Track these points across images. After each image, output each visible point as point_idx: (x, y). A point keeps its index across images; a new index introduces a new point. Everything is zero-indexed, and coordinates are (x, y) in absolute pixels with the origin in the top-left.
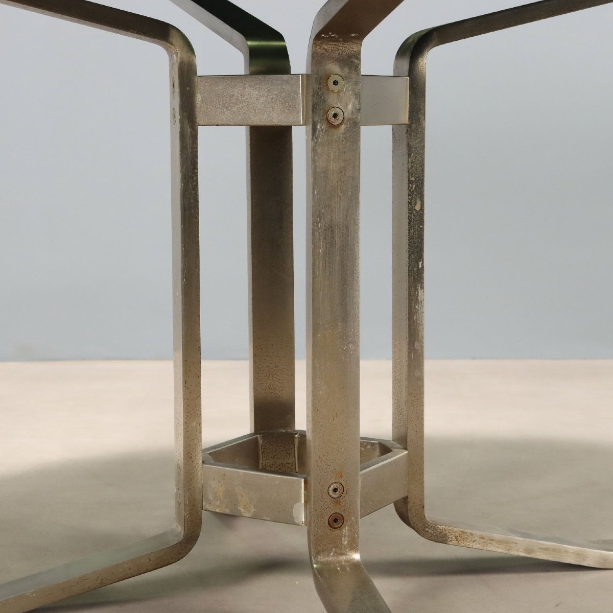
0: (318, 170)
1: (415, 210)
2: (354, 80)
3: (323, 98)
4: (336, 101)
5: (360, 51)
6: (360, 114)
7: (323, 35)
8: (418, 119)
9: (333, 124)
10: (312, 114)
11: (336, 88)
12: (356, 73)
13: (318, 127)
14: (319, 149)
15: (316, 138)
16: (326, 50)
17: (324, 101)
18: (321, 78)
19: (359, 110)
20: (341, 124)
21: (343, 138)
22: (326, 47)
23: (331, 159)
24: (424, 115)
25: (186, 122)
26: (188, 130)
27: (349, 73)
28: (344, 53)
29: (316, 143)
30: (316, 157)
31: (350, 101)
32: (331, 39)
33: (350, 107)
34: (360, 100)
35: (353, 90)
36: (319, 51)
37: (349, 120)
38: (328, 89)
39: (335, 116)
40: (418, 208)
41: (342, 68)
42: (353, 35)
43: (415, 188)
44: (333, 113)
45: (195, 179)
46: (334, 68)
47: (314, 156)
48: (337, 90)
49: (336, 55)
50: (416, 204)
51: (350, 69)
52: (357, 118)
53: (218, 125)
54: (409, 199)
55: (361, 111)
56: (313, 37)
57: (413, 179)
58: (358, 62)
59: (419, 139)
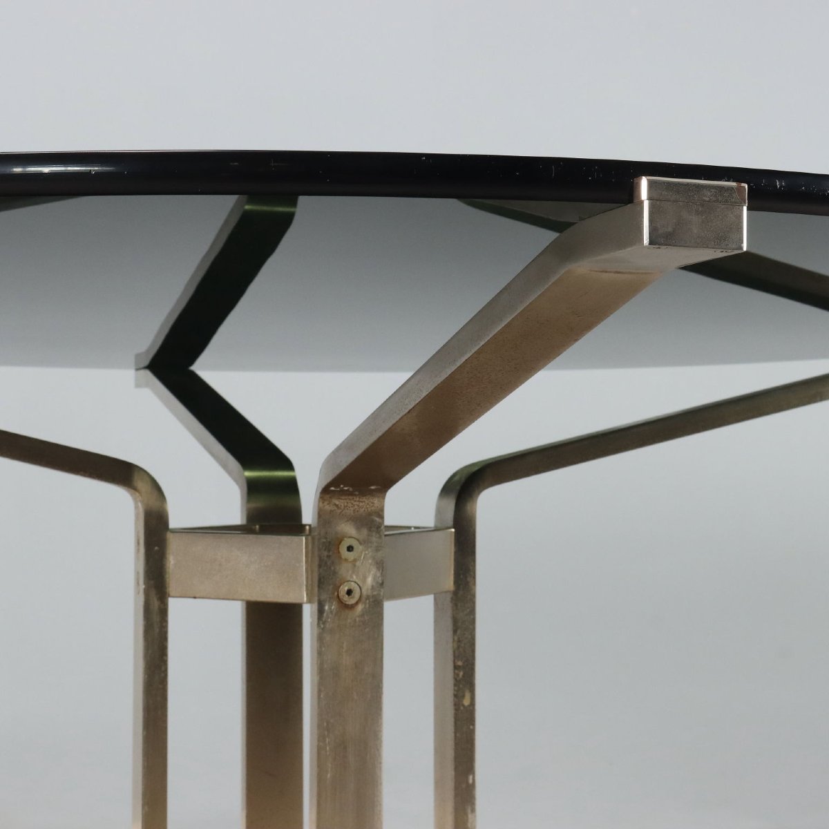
0: (325, 666)
1: (463, 705)
2: (375, 544)
3: (332, 568)
4: (350, 572)
5: (383, 507)
6: (382, 590)
7: (333, 488)
8: (467, 583)
9: (347, 603)
10: (319, 591)
11: (351, 555)
12: (378, 535)
13: (327, 608)
14: (328, 638)
15: (324, 623)
16: (337, 506)
17: (335, 573)
18: (330, 542)
19: (382, 584)
20: (357, 603)
21: (359, 621)
22: (337, 503)
23: (344, 650)
24: (474, 578)
25: (153, 593)
26: (156, 603)
27: (369, 535)
28: (362, 510)
29: (323, 629)
30: (323, 649)
31: (369, 571)
32: (343, 493)
33: (370, 580)
34: (383, 570)
35: (374, 558)
36: (328, 508)
37: (368, 598)
38: (340, 557)
39: (349, 592)
40: (466, 702)
41: (358, 529)
42: (373, 487)
43: (463, 676)
44: (346, 589)
45: (163, 669)
46: (348, 529)
47: (320, 647)
48: (352, 558)
49: (350, 511)
50: (463, 696)
51: (370, 529)
52: (379, 595)
53: (195, 598)
54: (455, 690)
55: (384, 585)
56: (320, 490)
57: (460, 663)
58: (380, 521)
59: (468, 610)
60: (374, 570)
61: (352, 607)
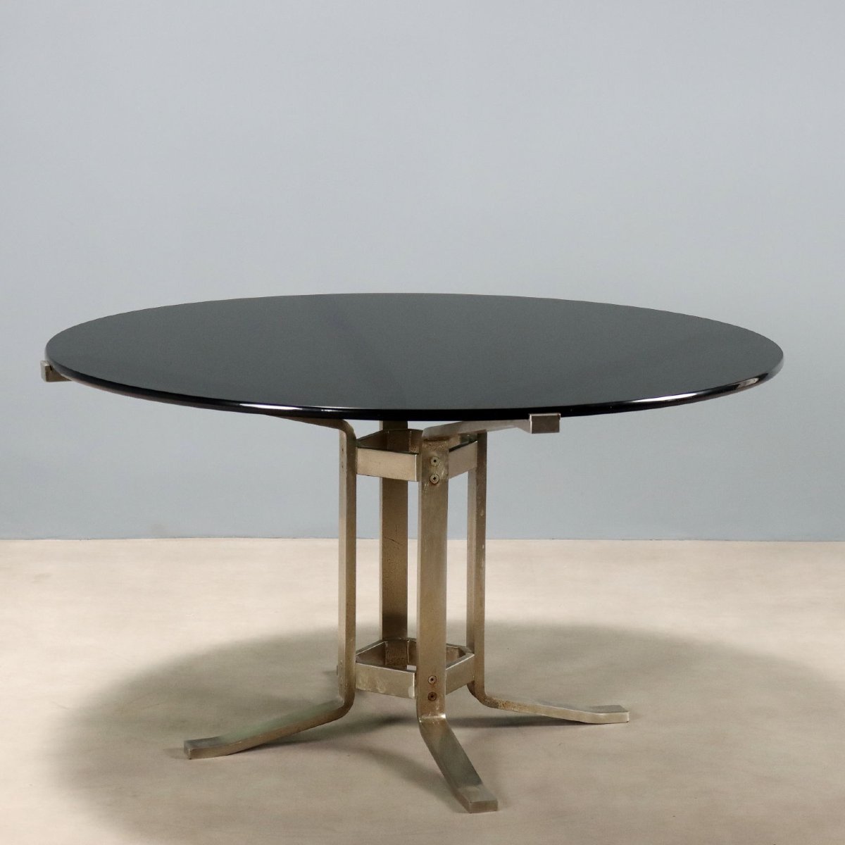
0: (425, 508)
2: (445, 459)
3: (428, 468)
4: (435, 471)
6: (448, 475)
7: (428, 439)
8: (483, 464)
9: (433, 483)
10: (422, 478)
11: (435, 464)
12: (446, 455)
13: (425, 484)
14: (425, 497)
16: (430, 445)
17: (429, 471)
18: (427, 459)
20: (437, 483)
21: (438, 490)
23: (432, 502)
26: (352, 477)
27: (442, 456)
28: (440, 446)
29: (424, 493)
30: (424, 501)
33: (443, 473)
34: (448, 468)
35: (444, 464)
36: (426, 446)
37: (442, 480)
38: (431, 464)
41: (438, 453)
42: (444, 439)
44: (433, 477)
46: (434, 453)
49: (435, 447)
52: (446, 479)
53: (369, 476)
59: (483, 475)
60: (444, 469)
61: (435, 485)
